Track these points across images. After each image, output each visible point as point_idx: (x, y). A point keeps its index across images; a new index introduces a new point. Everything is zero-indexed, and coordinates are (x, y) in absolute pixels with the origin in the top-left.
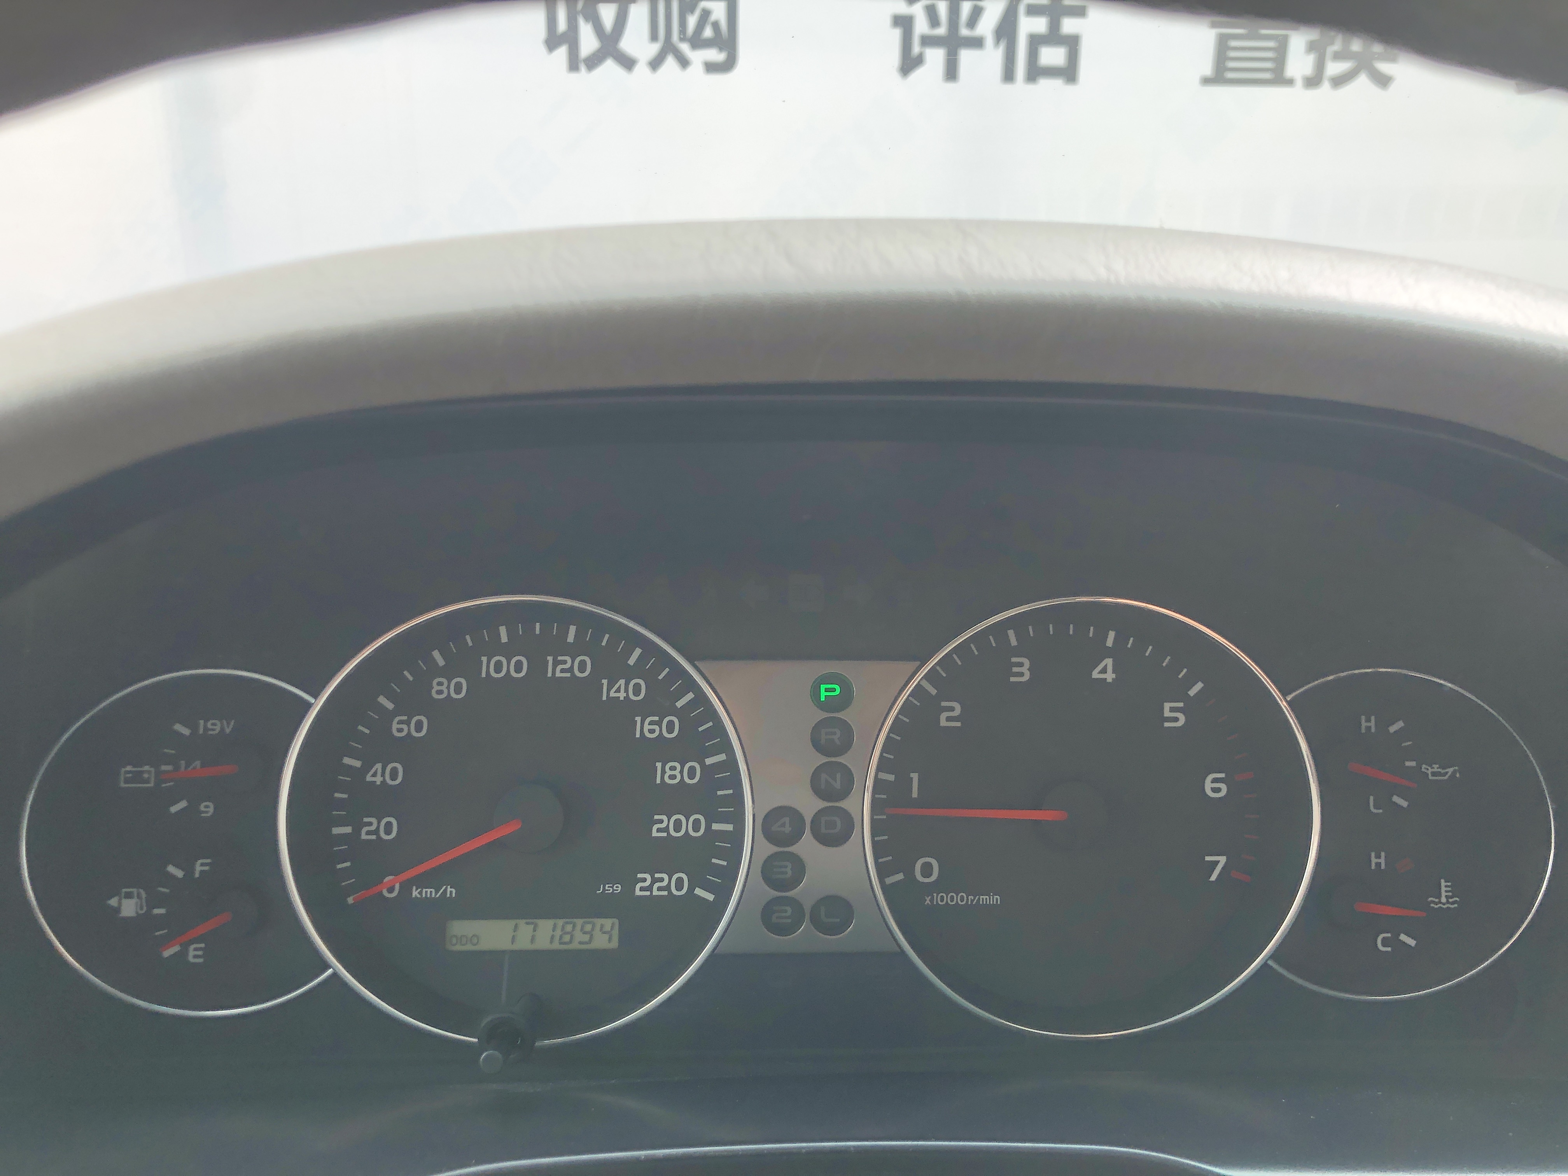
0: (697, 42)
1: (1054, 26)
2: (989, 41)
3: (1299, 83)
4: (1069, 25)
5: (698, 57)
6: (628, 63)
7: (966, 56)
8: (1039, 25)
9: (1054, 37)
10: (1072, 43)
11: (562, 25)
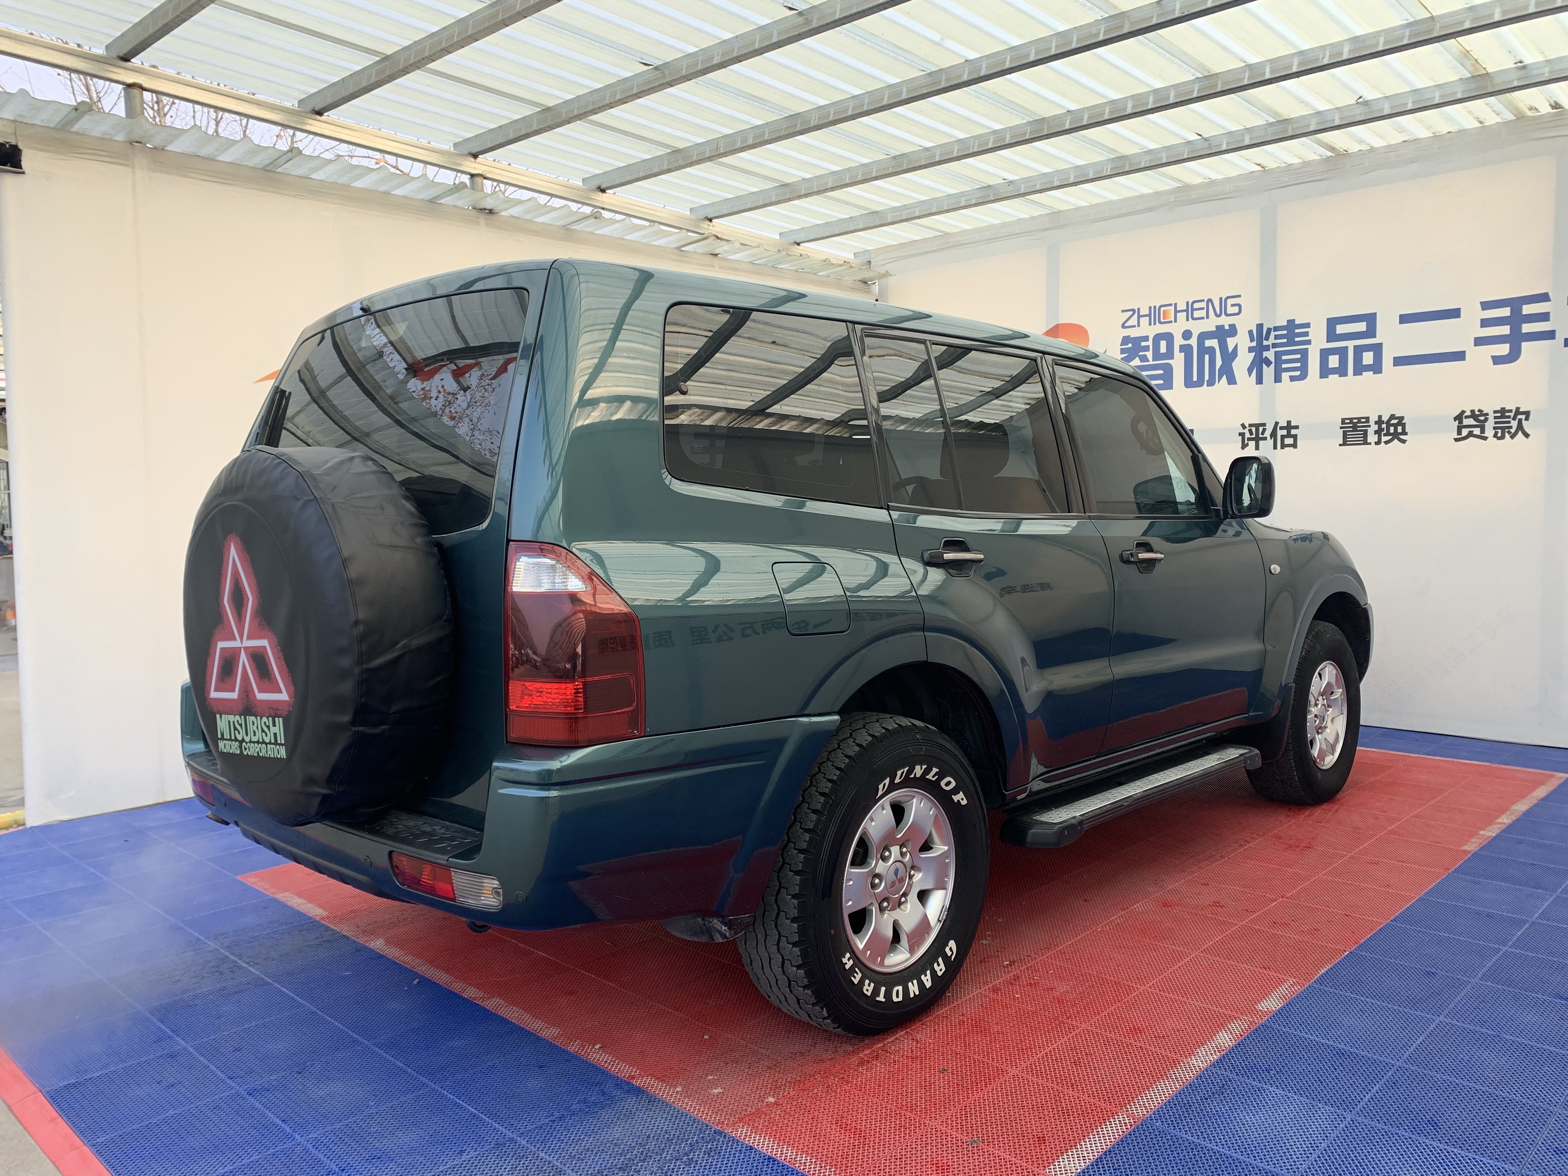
1: (1289, 432)
2: (1269, 438)
3: (1373, 444)
4: (1293, 432)
7: (1261, 442)
8: (1284, 432)
9: (1289, 435)
10: (1295, 437)
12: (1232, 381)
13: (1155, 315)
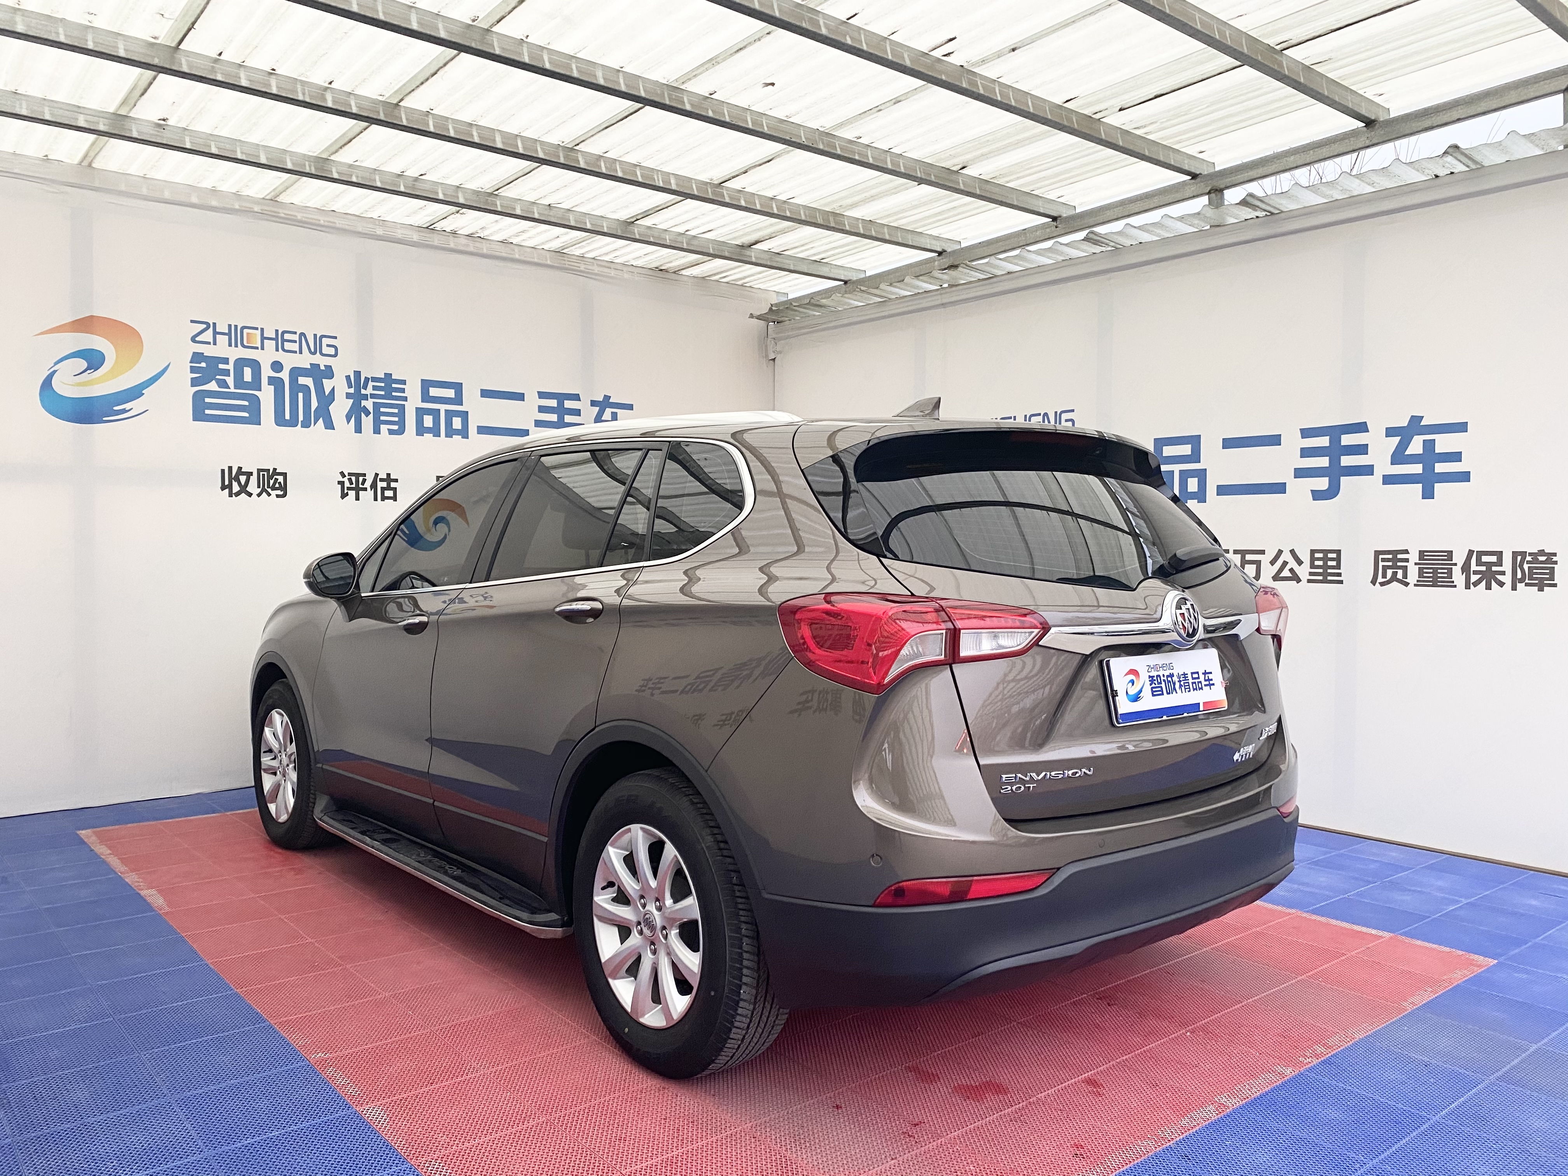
0: (274, 489)
1: (389, 485)
2: (369, 489)
4: (393, 485)
5: (274, 493)
6: (250, 495)
7: (362, 493)
8: (384, 484)
9: (389, 488)
10: (395, 490)
11: (227, 483)
12: (329, 425)
13: (236, 335)
